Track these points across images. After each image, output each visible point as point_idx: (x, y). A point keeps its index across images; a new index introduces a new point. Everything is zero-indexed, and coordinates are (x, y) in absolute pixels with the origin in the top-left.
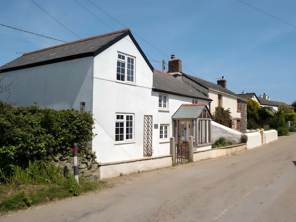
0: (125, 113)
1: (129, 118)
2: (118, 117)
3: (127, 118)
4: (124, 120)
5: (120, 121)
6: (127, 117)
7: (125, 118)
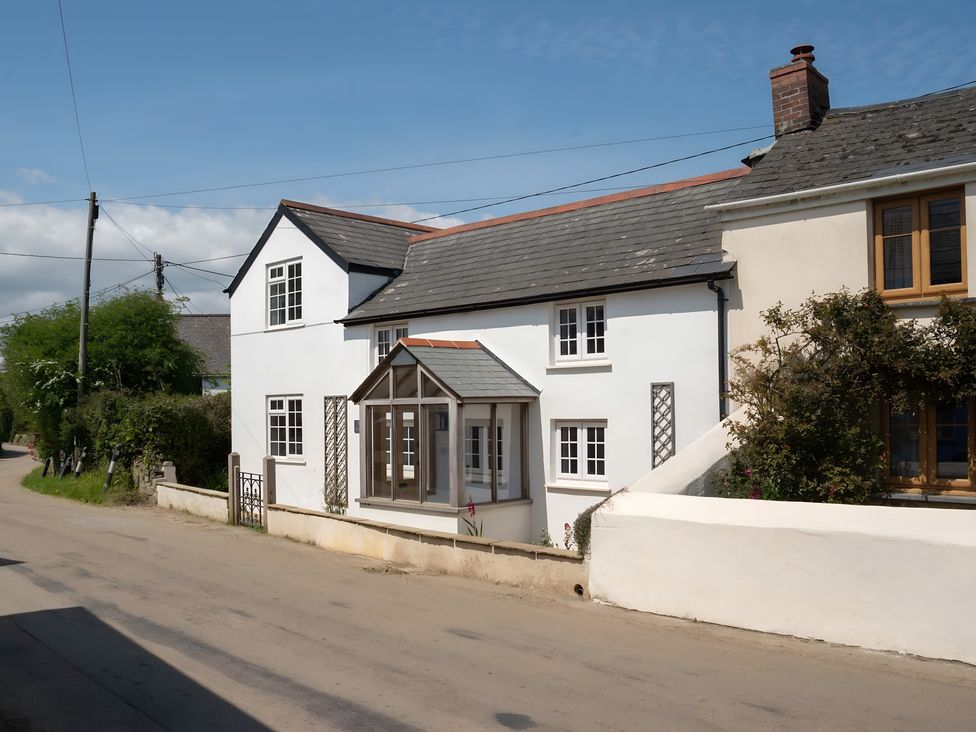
0: (286, 396)
1: (296, 405)
2: (274, 405)
3: (291, 407)
4: (285, 411)
5: (277, 411)
6: (291, 403)
7: (286, 405)
